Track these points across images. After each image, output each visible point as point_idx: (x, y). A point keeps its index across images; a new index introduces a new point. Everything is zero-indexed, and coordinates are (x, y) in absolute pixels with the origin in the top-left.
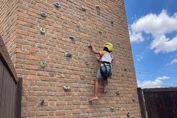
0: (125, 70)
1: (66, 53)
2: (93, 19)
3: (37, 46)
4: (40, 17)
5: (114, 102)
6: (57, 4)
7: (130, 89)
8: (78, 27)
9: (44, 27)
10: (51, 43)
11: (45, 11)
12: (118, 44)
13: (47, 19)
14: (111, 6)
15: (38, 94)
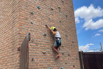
0: (73, 42)
1: (44, 34)
2: (57, 14)
3: (29, 30)
4: (30, 14)
5: (67, 59)
6: (39, 7)
7: (75, 52)
8: (49, 19)
9: (32, 20)
10: (36, 28)
11: (33, 10)
12: (70, 28)
13: (34, 15)
14: (66, 7)
15: (30, 55)
